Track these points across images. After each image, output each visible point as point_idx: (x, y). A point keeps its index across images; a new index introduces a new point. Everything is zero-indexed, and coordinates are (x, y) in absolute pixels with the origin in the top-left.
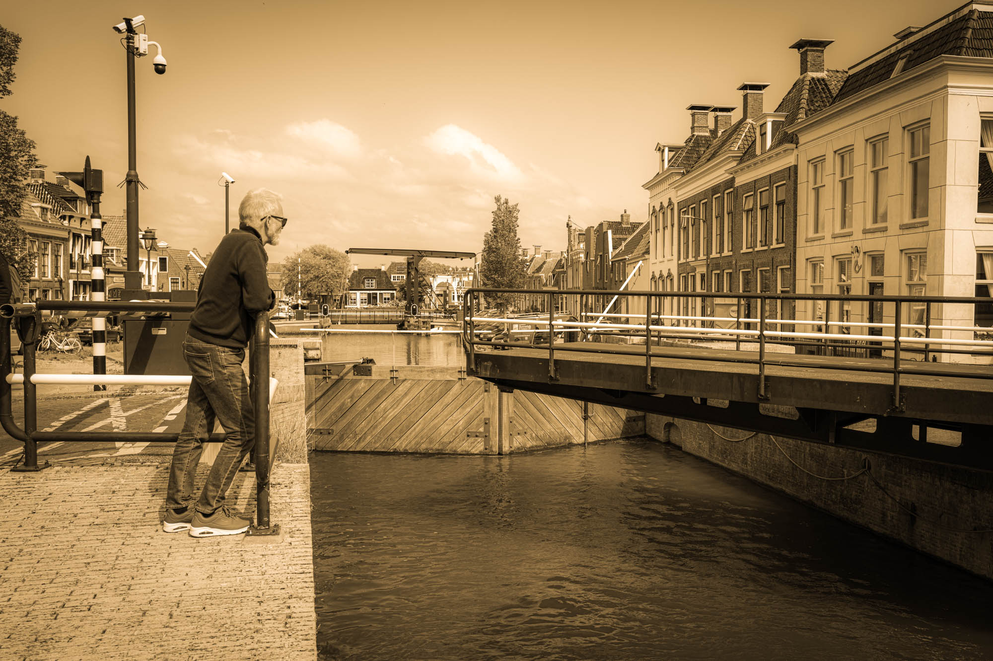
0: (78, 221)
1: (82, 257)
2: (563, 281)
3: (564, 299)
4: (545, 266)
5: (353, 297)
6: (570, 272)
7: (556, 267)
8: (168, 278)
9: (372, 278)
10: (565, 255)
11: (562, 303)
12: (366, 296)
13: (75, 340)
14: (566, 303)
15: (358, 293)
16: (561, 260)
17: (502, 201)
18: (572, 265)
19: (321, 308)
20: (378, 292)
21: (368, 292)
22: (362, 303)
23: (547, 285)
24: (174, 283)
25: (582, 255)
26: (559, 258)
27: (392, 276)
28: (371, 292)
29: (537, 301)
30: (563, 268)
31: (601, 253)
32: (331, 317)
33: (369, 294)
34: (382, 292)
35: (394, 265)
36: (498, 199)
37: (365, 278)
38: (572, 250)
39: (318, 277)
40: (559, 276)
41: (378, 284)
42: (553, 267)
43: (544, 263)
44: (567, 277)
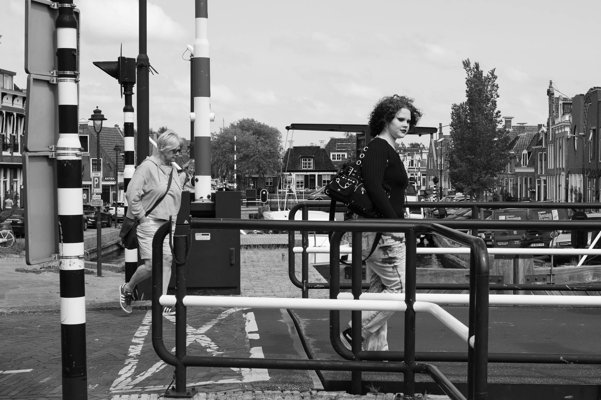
0: (10, 99)
1: (13, 138)
2: (541, 160)
3: (542, 182)
4: (517, 142)
5: (288, 178)
6: (551, 150)
7: (531, 143)
8: (89, 160)
9: (309, 157)
10: (545, 129)
11: (539, 188)
12: (302, 179)
13: (9, 232)
14: (545, 187)
15: (294, 175)
16: (538, 135)
17: (472, 65)
18: (554, 141)
19: (259, 194)
20: (317, 174)
21: (305, 173)
22: (298, 186)
23: (520, 166)
24: (95, 164)
25: (568, 129)
26: (535, 133)
27: (331, 154)
28: (309, 173)
29: (507, 184)
30: (541, 144)
31: (594, 128)
32: (271, 203)
33: (306, 176)
34: (321, 173)
35: (333, 141)
36: (466, 64)
37: (302, 157)
38: (554, 123)
39: (248, 156)
40: (536, 154)
41: (316, 164)
42: (527, 143)
43: (517, 138)
44: (546, 155)
